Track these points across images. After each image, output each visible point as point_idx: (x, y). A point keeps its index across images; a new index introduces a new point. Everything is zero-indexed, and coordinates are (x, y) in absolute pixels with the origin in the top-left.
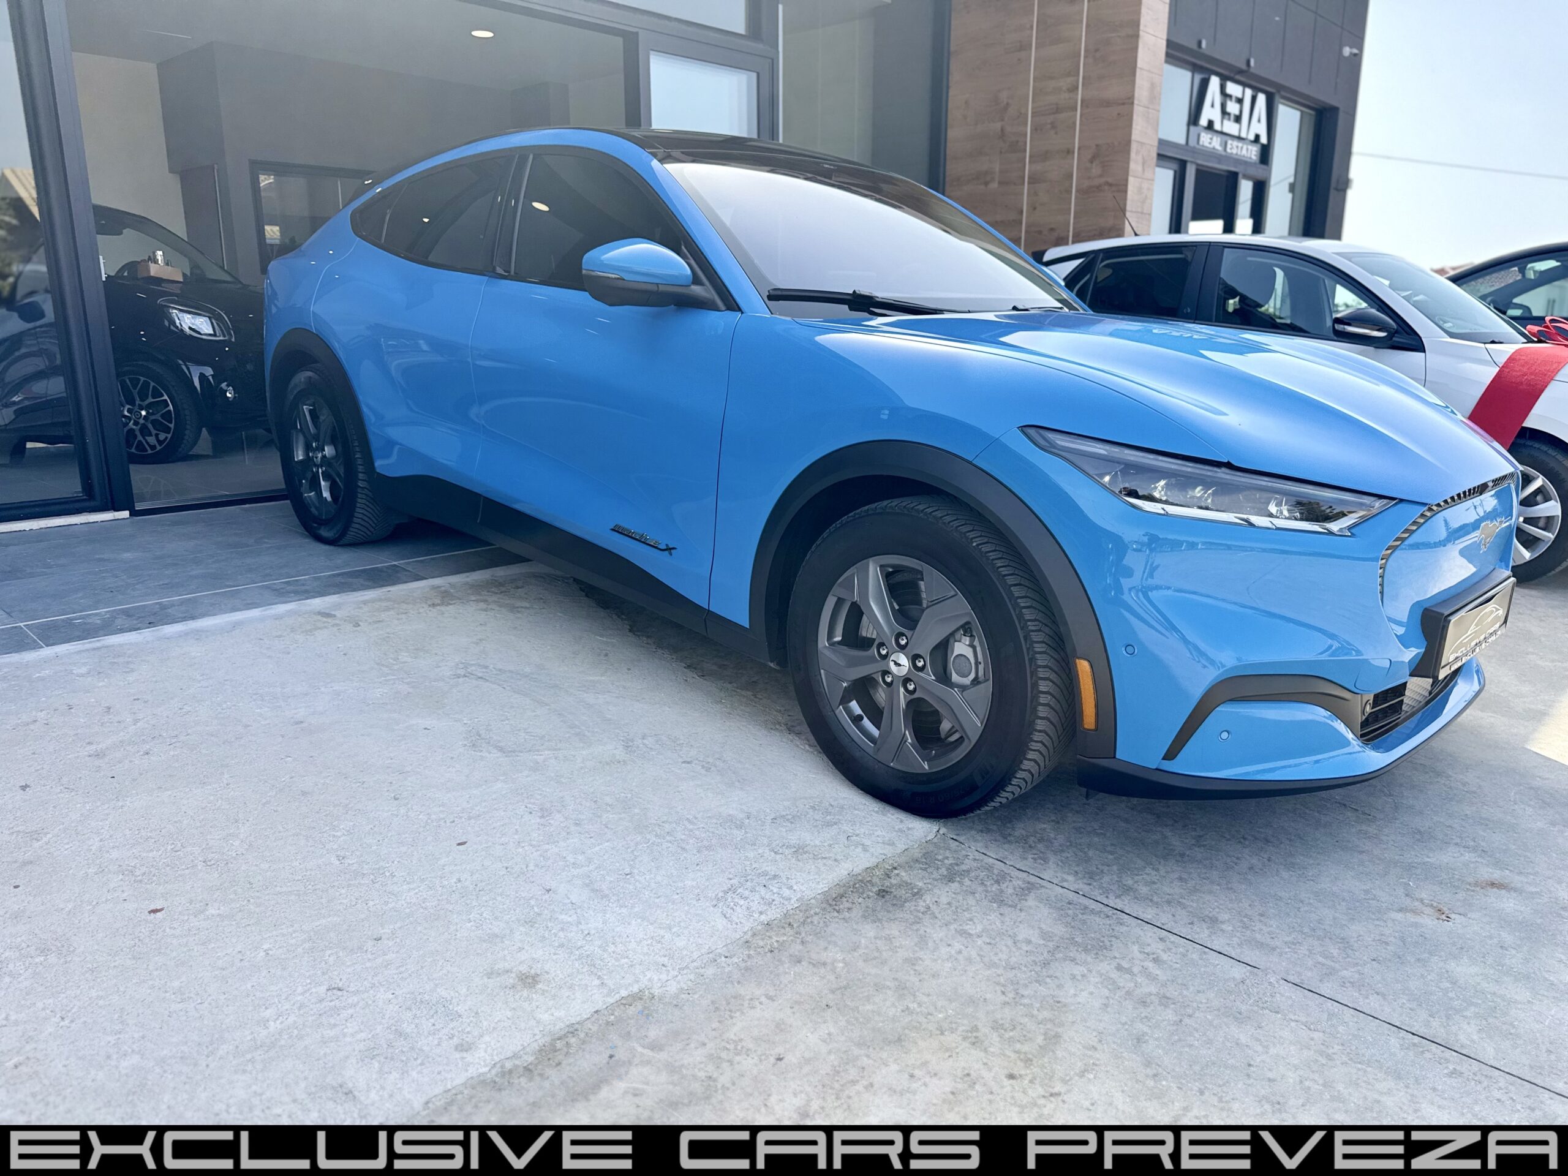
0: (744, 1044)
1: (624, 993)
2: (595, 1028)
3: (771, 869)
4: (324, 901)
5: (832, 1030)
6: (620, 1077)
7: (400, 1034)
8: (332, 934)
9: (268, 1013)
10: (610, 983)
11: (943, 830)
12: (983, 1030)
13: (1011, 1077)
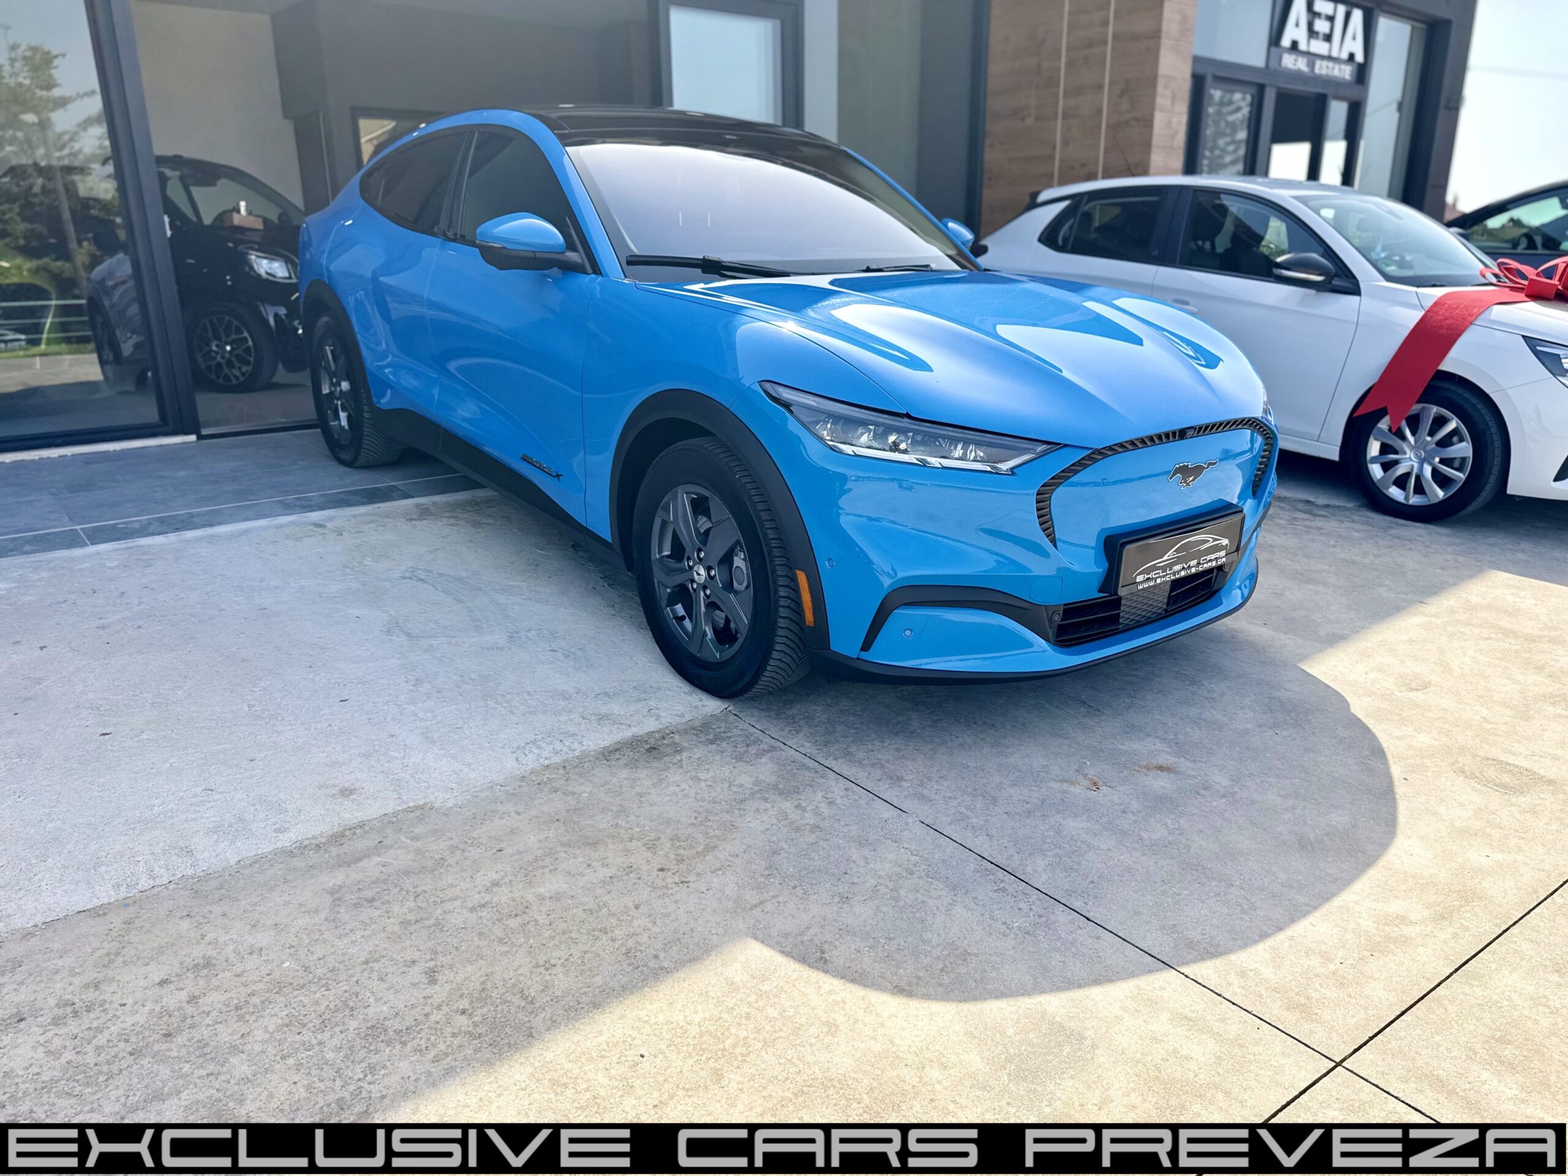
0: (481, 840)
1: (411, 804)
2: (378, 825)
3: (572, 729)
4: (226, 734)
5: (551, 835)
6: (379, 855)
7: (241, 820)
8: (222, 756)
9: (155, 802)
10: (404, 798)
11: (731, 708)
12: (663, 840)
13: (662, 870)
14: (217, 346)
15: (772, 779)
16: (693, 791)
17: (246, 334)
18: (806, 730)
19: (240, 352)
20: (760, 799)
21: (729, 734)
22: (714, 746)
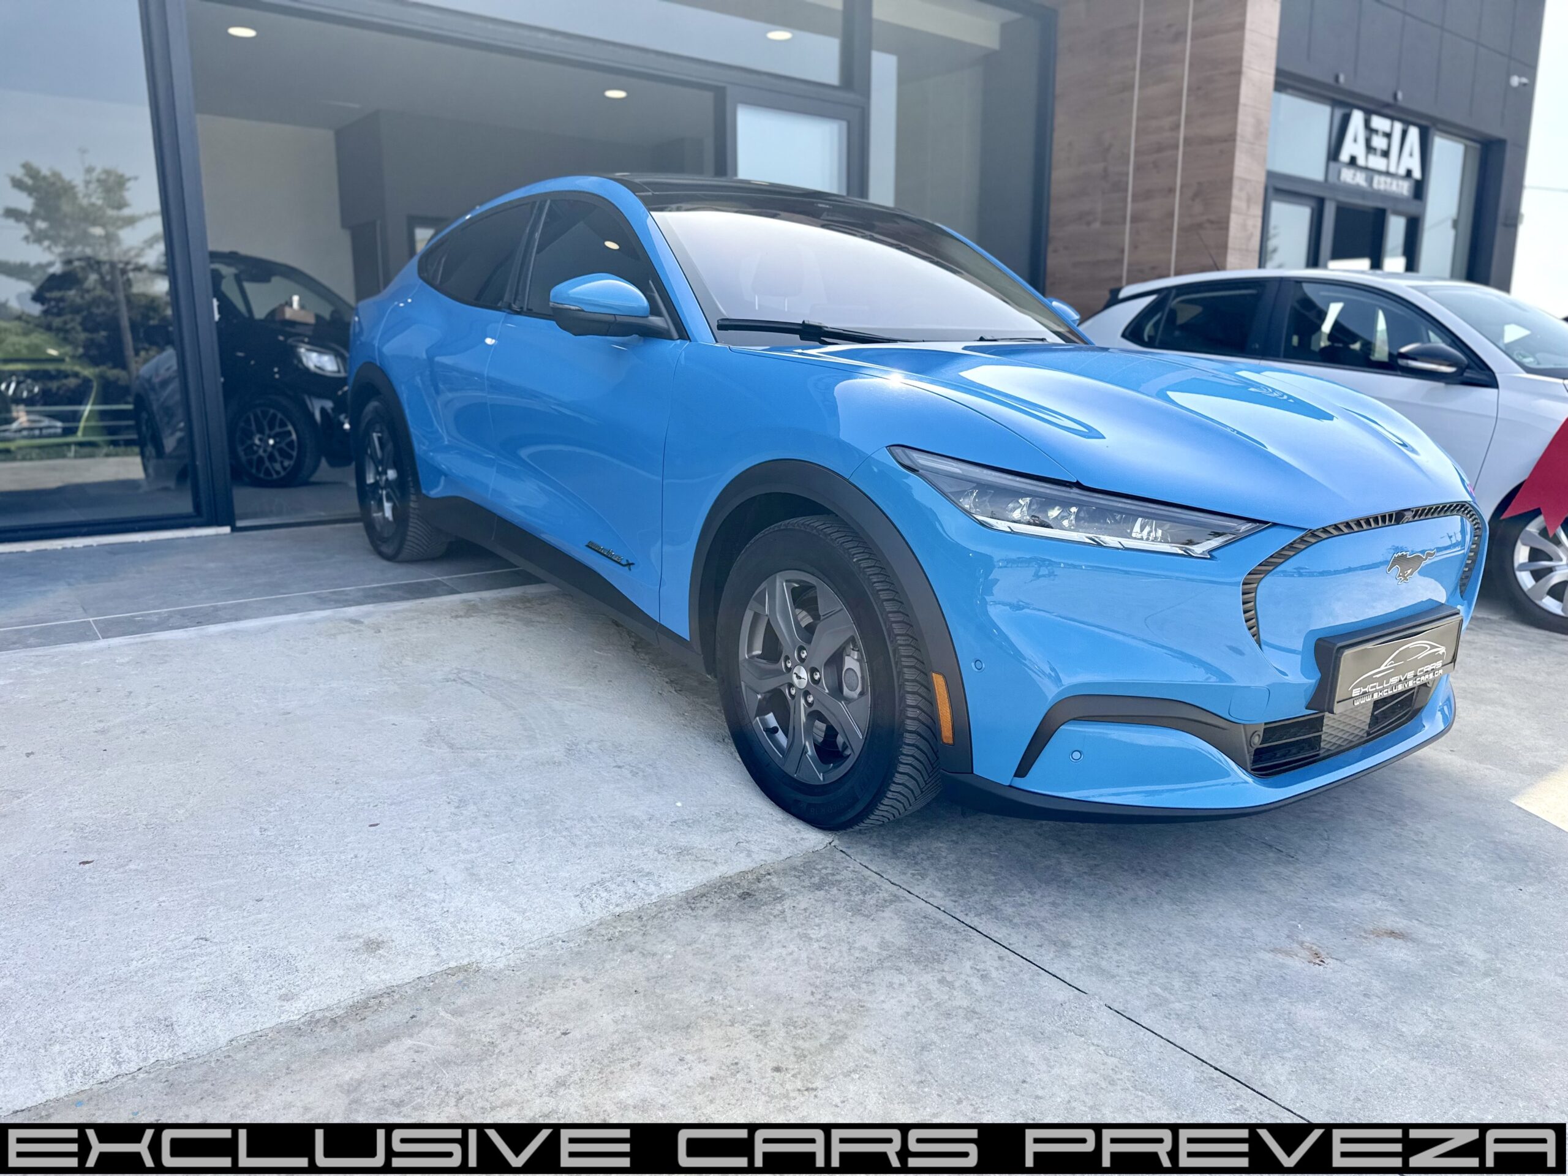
0: (540, 1017)
1: (453, 964)
2: (410, 992)
3: (647, 867)
4: (229, 865)
5: (629, 1013)
6: (411, 1036)
7: (238, 981)
8: (222, 894)
9: (134, 954)
10: (444, 955)
11: (836, 842)
12: (774, 1025)
13: (777, 1069)
14: (260, 440)
15: (902, 941)
16: (804, 955)
17: (290, 428)
18: (932, 874)
19: (283, 445)
20: (891, 968)
21: (838, 877)
22: (822, 892)
